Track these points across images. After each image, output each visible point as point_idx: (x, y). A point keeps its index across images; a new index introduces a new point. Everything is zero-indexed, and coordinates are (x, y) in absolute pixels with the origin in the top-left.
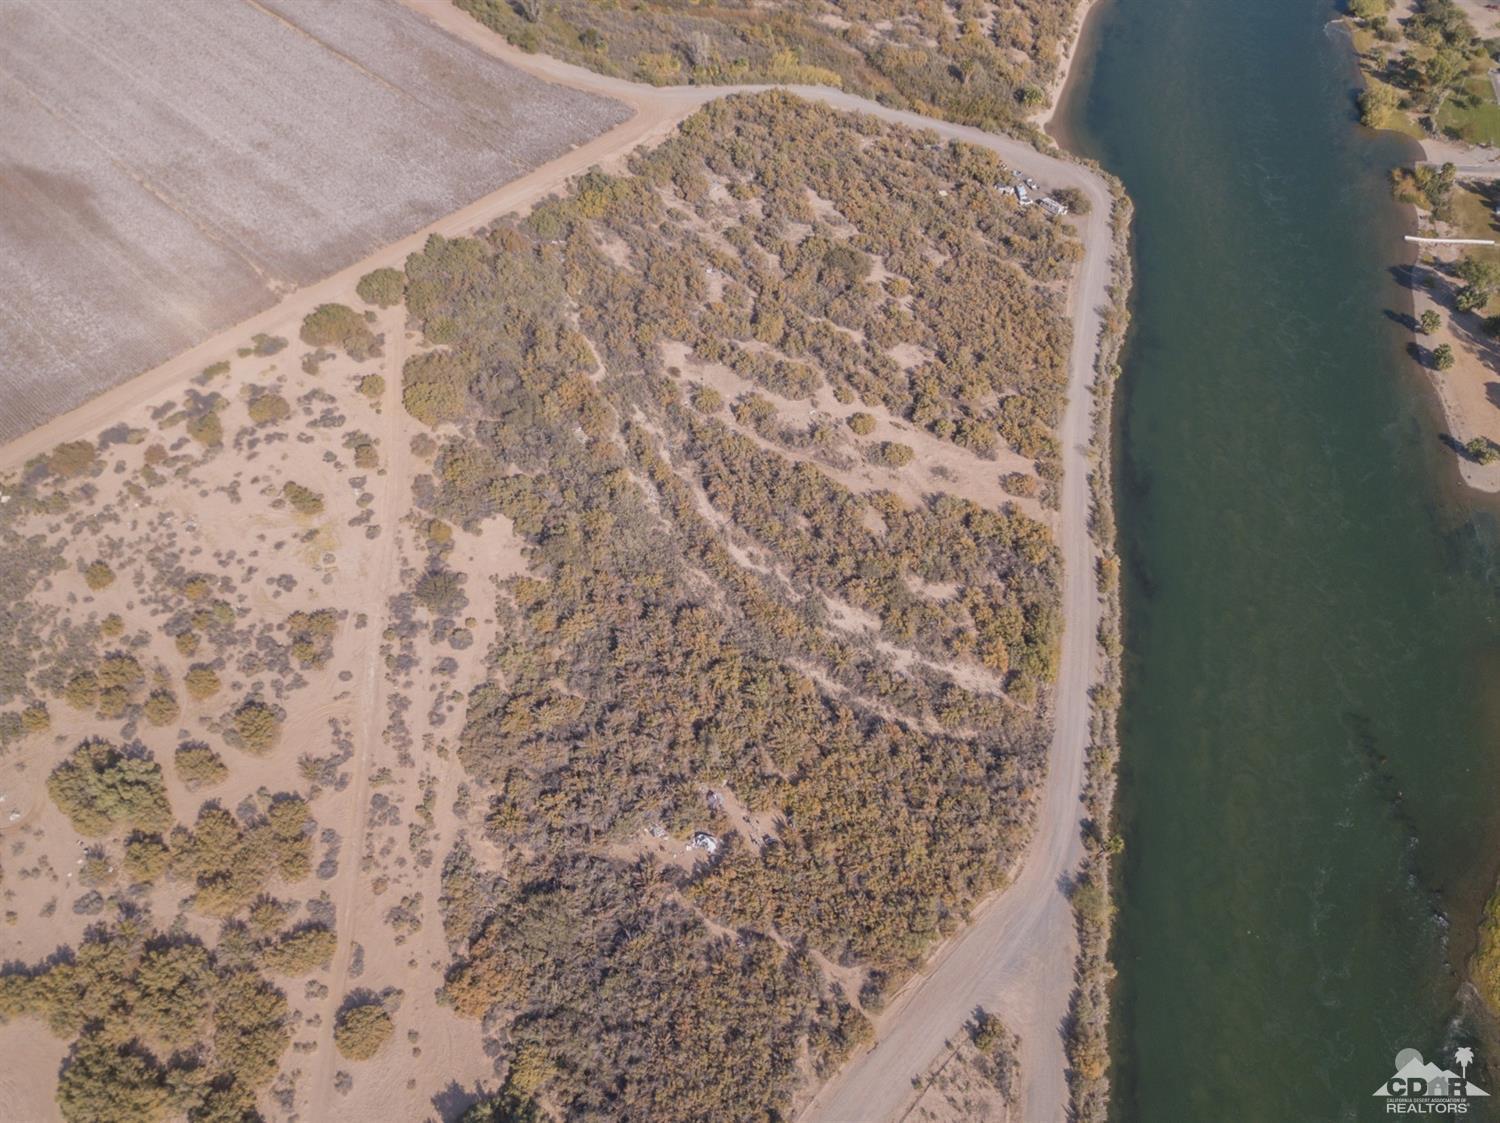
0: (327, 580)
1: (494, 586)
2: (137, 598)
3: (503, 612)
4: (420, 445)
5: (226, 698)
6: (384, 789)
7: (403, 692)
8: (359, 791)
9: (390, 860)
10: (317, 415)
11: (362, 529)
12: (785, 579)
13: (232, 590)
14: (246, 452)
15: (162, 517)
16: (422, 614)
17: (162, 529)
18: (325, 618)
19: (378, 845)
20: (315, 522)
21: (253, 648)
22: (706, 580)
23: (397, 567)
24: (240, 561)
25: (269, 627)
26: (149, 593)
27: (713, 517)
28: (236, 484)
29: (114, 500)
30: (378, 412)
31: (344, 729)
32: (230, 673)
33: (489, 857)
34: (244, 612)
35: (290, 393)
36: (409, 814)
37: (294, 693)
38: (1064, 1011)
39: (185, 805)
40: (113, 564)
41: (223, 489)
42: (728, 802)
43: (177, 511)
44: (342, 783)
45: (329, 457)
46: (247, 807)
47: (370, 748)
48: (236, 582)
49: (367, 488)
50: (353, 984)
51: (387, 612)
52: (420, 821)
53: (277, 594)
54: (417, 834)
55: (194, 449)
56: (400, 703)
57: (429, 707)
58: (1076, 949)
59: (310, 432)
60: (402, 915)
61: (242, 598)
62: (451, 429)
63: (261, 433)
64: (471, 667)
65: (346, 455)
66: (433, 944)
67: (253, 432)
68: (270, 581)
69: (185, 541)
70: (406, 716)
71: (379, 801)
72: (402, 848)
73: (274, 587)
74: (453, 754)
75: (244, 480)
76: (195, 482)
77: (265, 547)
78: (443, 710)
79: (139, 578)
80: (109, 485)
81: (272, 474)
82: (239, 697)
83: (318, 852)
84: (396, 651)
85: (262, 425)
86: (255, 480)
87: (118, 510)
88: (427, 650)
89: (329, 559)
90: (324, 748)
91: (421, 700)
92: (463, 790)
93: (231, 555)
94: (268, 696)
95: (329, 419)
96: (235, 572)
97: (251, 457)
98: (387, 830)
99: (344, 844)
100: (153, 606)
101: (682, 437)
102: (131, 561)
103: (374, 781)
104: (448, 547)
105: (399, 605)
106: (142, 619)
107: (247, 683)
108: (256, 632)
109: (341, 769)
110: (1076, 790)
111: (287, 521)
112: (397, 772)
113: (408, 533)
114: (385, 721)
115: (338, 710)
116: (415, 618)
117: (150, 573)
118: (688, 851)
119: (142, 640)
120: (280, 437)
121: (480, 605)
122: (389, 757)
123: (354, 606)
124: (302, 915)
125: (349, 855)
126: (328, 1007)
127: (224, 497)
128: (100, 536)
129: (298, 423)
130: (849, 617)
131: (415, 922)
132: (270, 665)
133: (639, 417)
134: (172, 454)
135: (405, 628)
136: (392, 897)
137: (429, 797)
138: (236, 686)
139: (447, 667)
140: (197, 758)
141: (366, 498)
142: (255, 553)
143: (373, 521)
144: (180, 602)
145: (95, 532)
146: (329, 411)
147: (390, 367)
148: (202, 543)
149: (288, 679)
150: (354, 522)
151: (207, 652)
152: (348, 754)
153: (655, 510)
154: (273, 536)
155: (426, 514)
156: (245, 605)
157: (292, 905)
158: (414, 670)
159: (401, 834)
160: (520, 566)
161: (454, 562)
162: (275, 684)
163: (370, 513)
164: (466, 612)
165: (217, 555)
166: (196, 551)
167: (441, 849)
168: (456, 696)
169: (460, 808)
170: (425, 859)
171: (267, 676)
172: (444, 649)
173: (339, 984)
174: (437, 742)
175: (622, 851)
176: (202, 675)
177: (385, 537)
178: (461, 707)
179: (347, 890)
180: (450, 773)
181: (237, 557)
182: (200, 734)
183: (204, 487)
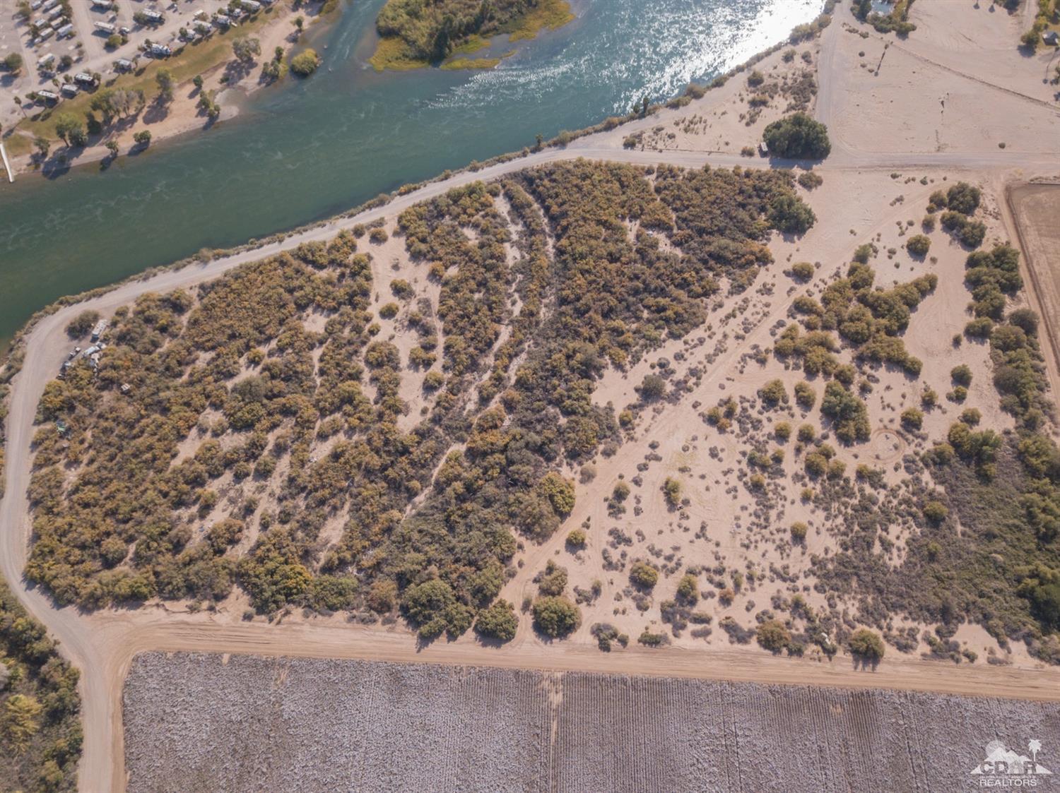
0: (695, 439)
1: (628, 374)
2: (788, 504)
3: (636, 359)
4: (587, 477)
5: (777, 418)
6: (742, 332)
7: (705, 362)
8: (752, 339)
9: (758, 309)
10: (622, 547)
11: (658, 452)
12: (514, 286)
13: (741, 470)
14: (678, 555)
15: (747, 547)
16: (669, 388)
17: (753, 539)
18: (712, 420)
19: (759, 317)
20: (676, 476)
21: (751, 432)
22: (543, 310)
23: (659, 417)
24: (727, 483)
25: (738, 436)
26: (781, 503)
27: (505, 333)
28: (698, 537)
29: (766, 582)
30: (589, 520)
31: (739, 366)
32: (769, 428)
33: (724, 283)
34: (744, 454)
35: (621, 580)
36: (740, 318)
37: (748, 397)
39: (818, 387)
40: (788, 536)
41: (707, 539)
42: (631, 237)
43: (738, 543)
44: (755, 347)
45: (638, 512)
46: (797, 367)
47: (736, 350)
48: (737, 473)
49: (636, 473)
50: (796, 286)
51: (682, 400)
52: (738, 313)
53: (722, 450)
54: (742, 309)
55: (703, 585)
56: (710, 359)
57: (699, 348)
59: (635, 539)
60: (766, 290)
61: (739, 462)
62: (566, 472)
63: (660, 562)
64: (671, 348)
65: (628, 504)
66: (764, 276)
67: (664, 566)
68: (720, 460)
69: (746, 520)
70: (712, 352)
71: (747, 330)
72: (751, 309)
73: (721, 455)
74: (707, 324)
75: (691, 535)
76: (717, 558)
77: (709, 481)
78: (696, 342)
79: (780, 515)
80: (762, 596)
81: (675, 526)
82: (771, 414)
83: (781, 331)
84: (693, 380)
85: (655, 567)
86: (686, 530)
87: (768, 573)
88: (681, 371)
89: (685, 449)
90: (752, 364)
91: (700, 354)
92: (714, 310)
93: (728, 492)
94: (759, 404)
95: (619, 538)
96: (733, 479)
97: (676, 549)
98: (751, 319)
99: (771, 326)
100: (783, 493)
101: (468, 377)
102: (778, 531)
103: (743, 338)
104: (632, 407)
105: (674, 399)
106: (794, 491)
107: (763, 417)
108: (745, 439)
109: (752, 352)
111: (689, 488)
112: (732, 335)
113: (638, 432)
114: (721, 357)
115: (736, 375)
116: (673, 388)
117: (773, 514)
118: (661, 237)
119: (797, 478)
120: (651, 549)
121: (640, 372)
122: (731, 343)
123: (694, 414)
124: (800, 317)
125: (772, 321)
126: (810, 286)
127: (709, 533)
128: (785, 562)
129: (637, 551)
130: (512, 255)
131: (764, 285)
132: (749, 417)
133: (471, 406)
134: (717, 591)
135: (682, 386)
136: (766, 299)
137: (728, 317)
138: (769, 420)
139: (679, 357)
140: (805, 402)
141: (643, 467)
142: (717, 482)
143: (649, 451)
144: (769, 484)
145: (786, 568)
146: (613, 546)
147: (553, 550)
148: (738, 512)
149: (746, 405)
150: (658, 459)
151: (772, 447)
152: (745, 355)
153: (524, 356)
154: (702, 484)
155: (622, 433)
156: (740, 457)
157: (801, 322)
158: (693, 367)
159: (747, 314)
160: (610, 373)
161: (634, 398)
162: (753, 407)
163: (646, 458)
164: (650, 372)
165: (735, 497)
166: (744, 508)
167: (738, 299)
168: (686, 343)
169: (721, 306)
170: (746, 301)
171: (754, 413)
172: (673, 365)
173: (801, 290)
174: (708, 333)
175: (678, 252)
176: (782, 436)
177: (651, 438)
178: (687, 337)
179: (779, 313)
180: (713, 318)
181: (727, 487)
182: (797, 410)
183: (715, 549)
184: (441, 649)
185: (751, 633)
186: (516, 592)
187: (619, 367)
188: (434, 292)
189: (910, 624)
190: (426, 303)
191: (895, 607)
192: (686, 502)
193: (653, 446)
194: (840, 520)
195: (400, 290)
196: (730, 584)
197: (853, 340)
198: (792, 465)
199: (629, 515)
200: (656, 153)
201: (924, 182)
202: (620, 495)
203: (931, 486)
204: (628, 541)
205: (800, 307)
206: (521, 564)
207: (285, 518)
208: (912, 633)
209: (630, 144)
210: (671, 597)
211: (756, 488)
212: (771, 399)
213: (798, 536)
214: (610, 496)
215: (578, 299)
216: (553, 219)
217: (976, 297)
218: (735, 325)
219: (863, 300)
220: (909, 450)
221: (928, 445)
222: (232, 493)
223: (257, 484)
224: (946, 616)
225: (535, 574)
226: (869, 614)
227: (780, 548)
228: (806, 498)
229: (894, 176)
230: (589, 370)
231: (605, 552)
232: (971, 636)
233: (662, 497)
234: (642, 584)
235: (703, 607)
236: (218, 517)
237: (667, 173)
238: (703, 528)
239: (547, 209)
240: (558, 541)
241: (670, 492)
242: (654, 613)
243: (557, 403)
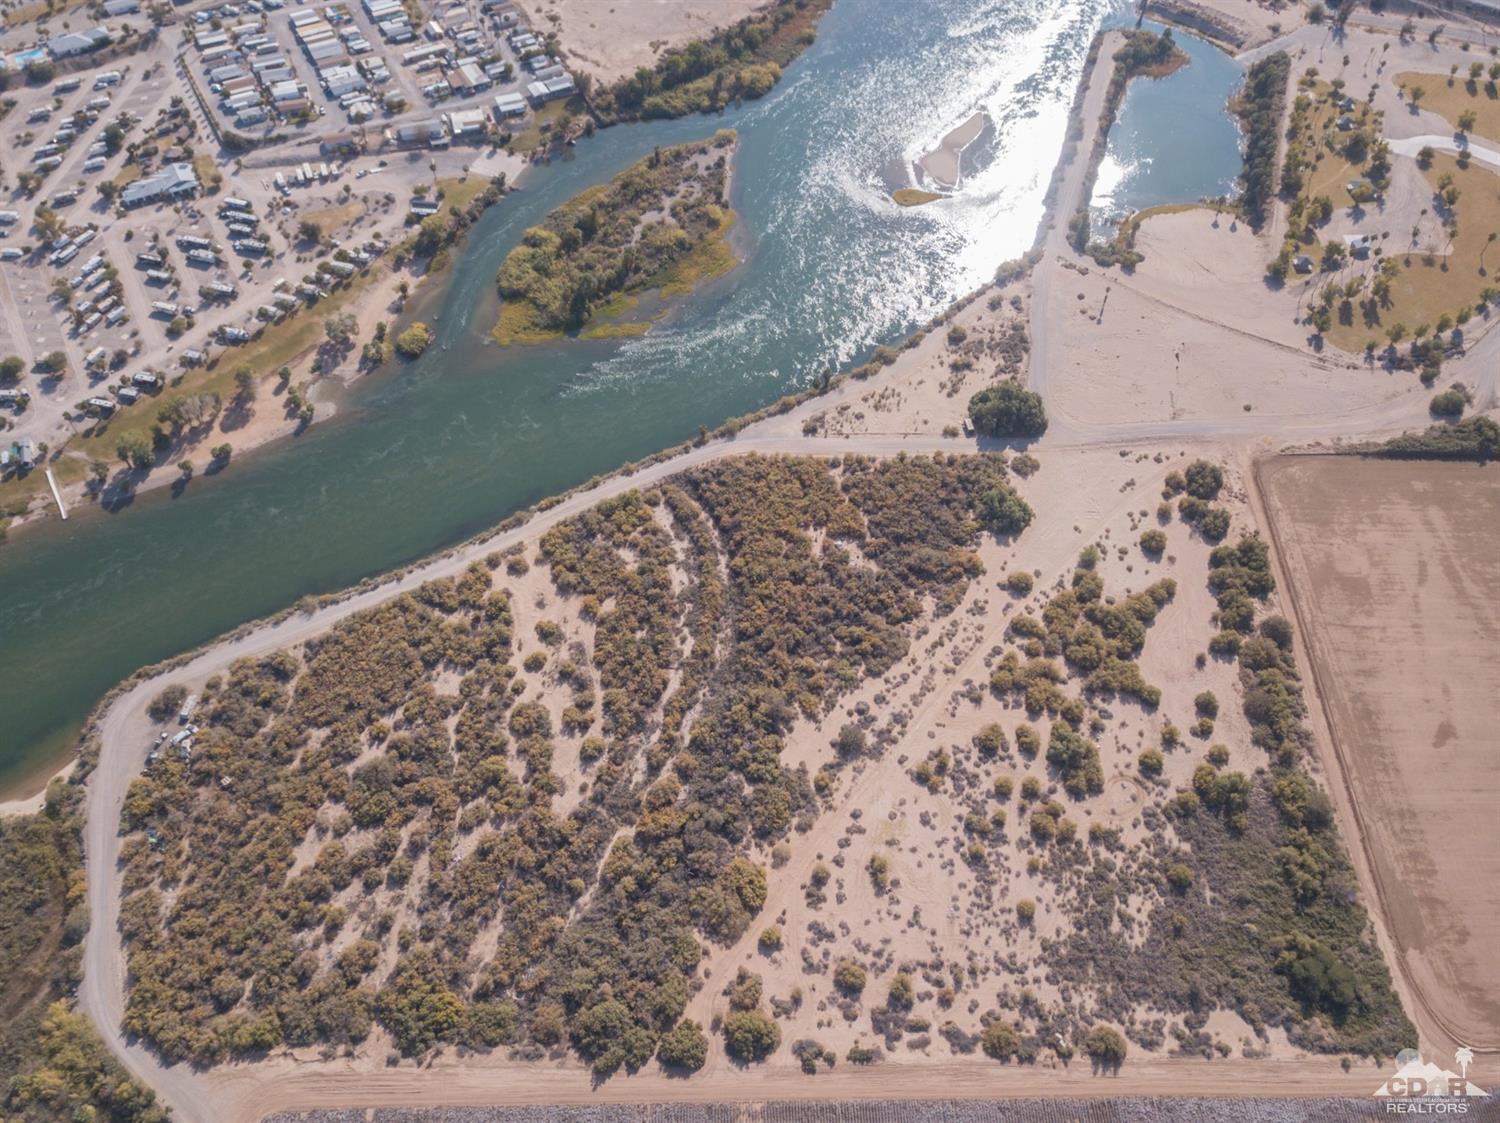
0: (902, 803)
1: (823, 725)
2: (1012, 877)
3: (830, 706)
4: (780, 860)
5: (997, 771)
6: (951, 665)
7: (910, 704)
8: (965, 672)
9: (969, 634)
10: (824, 944)
11: (862, 822)
12: (683, 619)
13: (957, 839)
14: (889, 949)
15: (967, 934)
16: (870, 740)
17: (973, 923)
18: (921, 778)
19: (970, 644)
20: (883, 851)
21: (968, 790)
22: (719, 647)
23: (861, 778)
24: (941, 856)
25: (952, 796)
26: (1004, 876)
27: (675, 678)
28: (910, 925)
29: (991, 975)
30: (784, 913)
31: (950, 708)
32: (987, 784)
33: (928, 603)
34: (959, 818)
35: (825, 985)
36: (949, 646)
37: (962, 747)
38: (779, 417)
39: (1043, 728)
40: (1013, 918)
41: (920, 927)
42: (816, 550)
43: (957, 930)
44: (968, 682)
45: (840, 899)
46: (1017, 705)
47: (946, 687)
48: (952, 843)
49: (836, 850)
50: (1014, 602)
51: (886, 754)
52: (946, 640)
53: (935, 815)
54: (951, 635)
55: (918, 984)
56: (916, 700)
57: (903, 687)
58: (752, 425)
59: (838, 933)
60: (979, 609)
61: (955, 829)
62: (755, 855)
63: (868, 959)
64: (871, 688)
65: (829, 890)
66: (975, 591)
67: (874, 964)
68: (933, 828)
69: (965, 901)
70: (917, 691)
71: (957, 662)
72: (961, 635)
73: (934, 821)
74: (910, 656)
75: (902, 923)
76: (934, 950)
77: (921, 856)
78: (899, 679)
79: (1004, 891)
80: (987, 993)
81: (884, 914)
82: (989, 766)
83: (997, 660)
84: (898, 728)
85: (863, 966)
86: (897, 917)
87: (992, 965)
88: (883, 717)
89: (892, 816)
90: (965, 703)
91: (905, 693)
92: (918, 637)
93: (944, 867)
94: (975, 754)
95: (820, 933)
96: (948, 851)
97: (886, 941)
98: (962, 647)
99: (985, 655)
100: (1006, 864)
101: (633, 739)
102: (1002, 911)
103: (953, 672)
104: (828, 767)
105: (876, 753)
106: (1018, 860)
107: (980, 771)
108: (960, 799)
109: (964, 689)
110: (685, 456)
111: (899, 865)
112: (940, 668)
113: (837, 799)
114: (929, 697)
115: (946, 719)
116: (876, 739)
117: (996, 890)
118: (850, 547)
119: (1022, 844)
120: (858, 945)
121: (836, 722)
122: (939, 678)
123: (900, 771)
124: (1019, 641)
125: (986, 649)
126: (1029, 601)
127: (923, 920)
128: (1012, 949)
129: (842, 948)
130: (679, 579)
131: (976, 603)
132: (964, 772)
133: (638, 778)
134: (935, 990)
135: (885, 737)
136: (978, 620)
137: (934, 646)
138: (988, 774)
139: (880, 700)
140: (1028, 750)
141: (844, 844)
142: (930, 856)
143: (850, 822)
144: (989, 854)
145: (1012, 956)
146: (814, 943)
147: (743, 955)
148: (956, 892)
149: (960, 756)
150: (861, 831)
151: (992, 807)
152: (956, 694)
153: (698, 707)
154: (913, 859)
155: (819, 801)
156: (955, 822)
157: (1021, 647)
158: (896, 711)
159: (957, 640)
160: (801, 724)
161: (831, 755)
162: (968, 758)
163: (848, 831)
164: (847, 721)
165: (952, 873)
166: (962, 886)
167: (945, 622)
168: (887, 681)
169: (925, 632)
170: (954, 624)
171: (969, 766)
172: (874, 710)
173: (1019, 607)
174: (913, 667)
175: (873, 567)
176: (1002, 793)
177: (851, 807)
178: (888, 674)
179: (995, 634)
180: (917, 648)
181: (941, 861)
182: (1019, 759)
183: (930, 939)
185: (976, 1039)
186: (703, 1009)
187: (811, 716)
188: (588, 633)
189: (1155, 1015)
190: (579, 648)
191: (1137, 996)
192: (896, 883)
193: (855, 815)
194: (1073, 893)
195: (547, 635)
196: (949, 981)
197: (1082, 667)
198: (1016, 828)
199: (830, 904)
200: (841, 439)
201: (1158, 460)
202: (819, 880)
203: (1175, 843)
204: (830, 937)
205: (1018, 629)
206: (707, 974)
207: (427, 934)
208: (1158, 1026)
209: (810, 431)
210: (882, 1002)
211: (975, 860)
212: (988, 747)
213: (1026, 917)
214: (808, 882)
215: (759, 632)
216: (724, 531)
217: (1222, 604)
218: (943, 655)
219: (1091, 616)
220: (1149, 801)
221: (1171, 794)
222: (363, 908)
223: (392, 893)
224: (1195, 1003)
225: (724, 985)
226: (1111, 1007)
227: (1006, 932)
228: (1033, 869)
229: (1123, 454)
230: (776, 723)
231: (804, 952)
232: (1224, 1025)
233: (868, 878)
234: (849, 988)
235: (923, 1011)
236: (348, 939)
237: (855, 464)
238: (916, 914)
239: (717, 520)
240: (749, 942)
241: (876, 871)
242: (864, 1023)
243: (740, 767)
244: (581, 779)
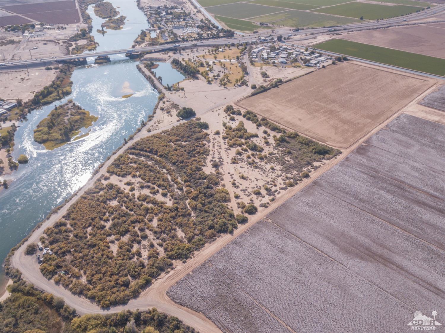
0: (235, 168)
1: (207, 166)
2: (264, 166)
3: (205, 163)
4: (224, 186)
5: (244, 156)
7: (219, 156)
8: (223, 147)
11: (231, 173)
14: (258, 185)
15: (267, 176)
16: (218, 163)
17: (266, 174)
18: (234, 163)
19: (219, 144)
20: (240, 175)
21: (243, 160)
22: (171, 168)
23: (224, 169)
24: (250, 170)
25: (242, 162)
27: (168, 176)
29: (278, 179)
30: (234, 192)
31: (226, 153)
32: (245, 158)
33: (205, 142)
34: (247, 164)
37: (235, 156)
38: (139, 133)
39: (245, 147)
40: (271, 170)
41: (259, 180)
43: (265, 177)
44: (225, 148)
45: (241, 184)
46: (237, 147)
47: (222, 151)
48: (250, 168)
49: (232, 179)
50: (219, 136)
51: (224, 163)
52: (214, 145)
53: (242, 166)
55: (268, 186)
61: (248, 166)
62: (218, 188)
64: (209, 157)
65: (238, 185)
66: (211, 137)
68: (244, 168)
69: (261, 173)
70: (218, 153)
72: (216, 144)
74: (211, 150)
75: (256, 181)
76: (265, 181)
78: (213, 154)
79: (266, 168)
80: (280, 181)
81: (251, 182)
83: (226, 143)
84: (221, 159)
85: (257, 190)
86: (253, 181)
87: (276, 177)
88: (217, 160)
89: (235, 170)
90: (228, 151)
91: (216, 155)
92: (209, 147)
93: (252, 171)
95: (244, 191)
97: (256, 185)
99: (223, 144)
100: (261, 165)
101: (171, 188)
102: (269, 171)
103: (221, 148)
104: (216, 170)
105: (222, 164)
106: (263, 164)
107: (242, 157)
110: (126, 146)
111: (245, 175)
112: (218, 149)
113: (223, 173)
114: (221, 153)
115: (228, 154)
117: (264, 169)
119: (260, 162)
120: (252, 188)
121: (209, 164)
122: (220, 150)
123: (229, 164)
124: (226, 139)
126: (221, 134)
128: (276, 174)
129: (250, 190)
130: (149, 163)
131: (213, 139)
132: (239, 159)
133: (180, 193)
134: (272, 186)
135: (220, 162)
136: (216, 141)
137: (213, 147)
139: (213, 158)
142: (248, 171)
144: (257, 165)
145: (278, 175)
147: (234, 201)
148: (258, 173)
150: (233, 175)
151: (250, 160)
152: (225, 150)
153: (179, 177)
154: (246, 173)
155: (220, 175)
157: (228, 140)
158: (218, 158)
160: (203, 168)
161: (214, 169)
162: (238, 157)
163: (230, 176)
164: (211, 163)
165: (255, 171)
166: (258, 171)
167: (211, 143)
170: (213, 143)
172: (214, 160)
173: (221, 136)
174: (213, 151)
175: (188, 143)
176: (249, 158)
177: (227, 172)
178: (210, 154)
179: (222, 141)
180: (211, 148)
182: (246, 153)
183: (263, 180)
184: (236, 232)
185: (286, 187)
186: (237, 212)
187: (204, 166)
188: (139, 179)
189: (306, 169)
190: (139, 182)
191: (301, 167)
192: (247, 177)
193: (229, 173)
194: (276, 163)
195: (129, 184)
196: (273, 183)
197: (241, 137)
198: (257, 160)
199: (240, 186)
200: (157, 130)
201: (219, 110)
202: (234, 184)
203: (282, 149)
204: (246, 190)
205: (224, 138)
206: (231, 207)
207: (164, 240)
208: (308, 169)
209: (149, 131)
210: (266, 192)
211: (256, 167)
212: (239, 153)
213: (273, 169)
214: (232, 186)
215: (178, 161)
216: (149, 152)
217: (252, 121)
218: (216, 147)
219: (234, 131)
220: (272, 147)
221: (274, 145)
222: (142, 247)
223: (147, 240)
224: (309, 163)
225: (237, 207)
226: (299, 171)
227: (273, 173)
228: (266, 163)
229: (213, 111)
230: (199, 169)
231: (244, 194)
232: (316, 164)
233: (243, 180)
234: (258, 193)
235: (274, 189)
236: (145, 254)
237: (165, 132)
238: (256, 179)
239: (146, 151)
240: (233, 199)
241: (243, 177)
242: (267, 197)
243: (200, 179)
244: (168, 199)
